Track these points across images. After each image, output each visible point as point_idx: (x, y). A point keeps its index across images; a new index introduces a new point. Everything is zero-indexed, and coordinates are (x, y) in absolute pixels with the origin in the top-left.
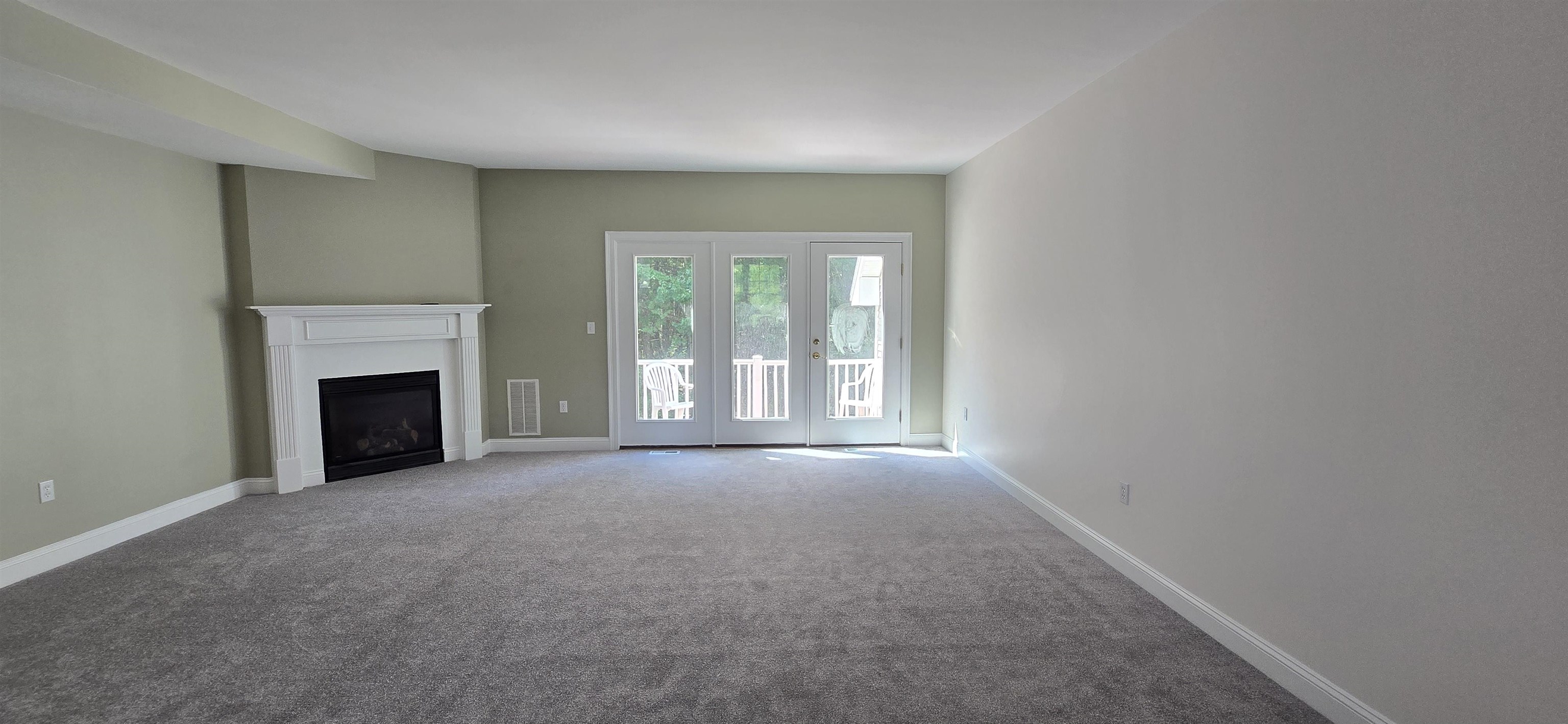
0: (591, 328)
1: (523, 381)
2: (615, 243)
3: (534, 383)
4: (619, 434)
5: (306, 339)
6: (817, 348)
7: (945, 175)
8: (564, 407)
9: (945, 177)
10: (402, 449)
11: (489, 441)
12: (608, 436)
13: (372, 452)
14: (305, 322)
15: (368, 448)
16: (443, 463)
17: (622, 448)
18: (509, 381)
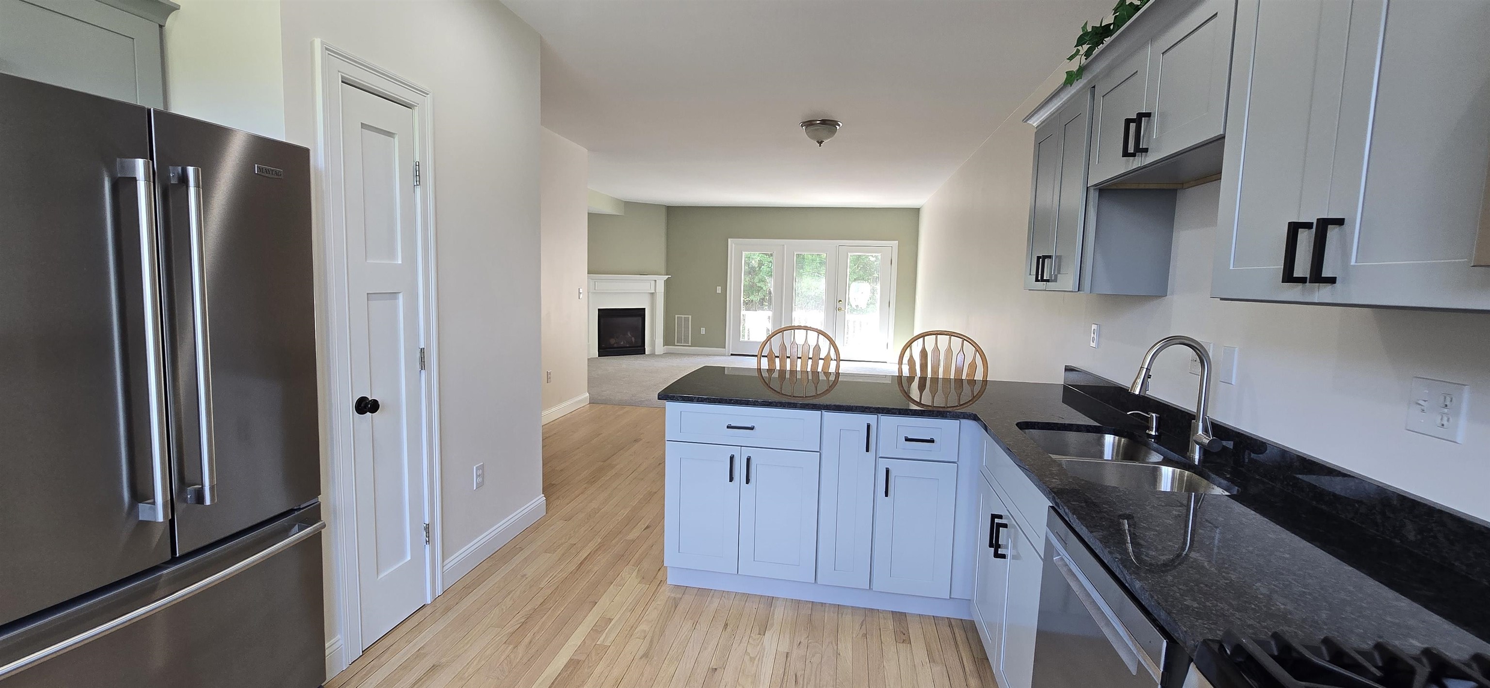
0: (719, 290)
1: (683, 316)
2: (733, 245)
3: (689, 317)
4: (730, 347)
5: (595, 289)
6: (839, 305)
7: (919, 209)
8: (703, 331)
9: (919, 210)
10: (628, 346)
11: (665, 347)
12: (725, 348)
13: (615, 345)
14: (595, 282)
15: (615, 343)
16: (644, 355)
17: (732, 355)
18: (676, 316)
